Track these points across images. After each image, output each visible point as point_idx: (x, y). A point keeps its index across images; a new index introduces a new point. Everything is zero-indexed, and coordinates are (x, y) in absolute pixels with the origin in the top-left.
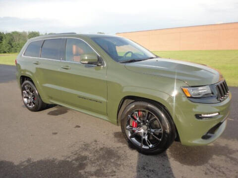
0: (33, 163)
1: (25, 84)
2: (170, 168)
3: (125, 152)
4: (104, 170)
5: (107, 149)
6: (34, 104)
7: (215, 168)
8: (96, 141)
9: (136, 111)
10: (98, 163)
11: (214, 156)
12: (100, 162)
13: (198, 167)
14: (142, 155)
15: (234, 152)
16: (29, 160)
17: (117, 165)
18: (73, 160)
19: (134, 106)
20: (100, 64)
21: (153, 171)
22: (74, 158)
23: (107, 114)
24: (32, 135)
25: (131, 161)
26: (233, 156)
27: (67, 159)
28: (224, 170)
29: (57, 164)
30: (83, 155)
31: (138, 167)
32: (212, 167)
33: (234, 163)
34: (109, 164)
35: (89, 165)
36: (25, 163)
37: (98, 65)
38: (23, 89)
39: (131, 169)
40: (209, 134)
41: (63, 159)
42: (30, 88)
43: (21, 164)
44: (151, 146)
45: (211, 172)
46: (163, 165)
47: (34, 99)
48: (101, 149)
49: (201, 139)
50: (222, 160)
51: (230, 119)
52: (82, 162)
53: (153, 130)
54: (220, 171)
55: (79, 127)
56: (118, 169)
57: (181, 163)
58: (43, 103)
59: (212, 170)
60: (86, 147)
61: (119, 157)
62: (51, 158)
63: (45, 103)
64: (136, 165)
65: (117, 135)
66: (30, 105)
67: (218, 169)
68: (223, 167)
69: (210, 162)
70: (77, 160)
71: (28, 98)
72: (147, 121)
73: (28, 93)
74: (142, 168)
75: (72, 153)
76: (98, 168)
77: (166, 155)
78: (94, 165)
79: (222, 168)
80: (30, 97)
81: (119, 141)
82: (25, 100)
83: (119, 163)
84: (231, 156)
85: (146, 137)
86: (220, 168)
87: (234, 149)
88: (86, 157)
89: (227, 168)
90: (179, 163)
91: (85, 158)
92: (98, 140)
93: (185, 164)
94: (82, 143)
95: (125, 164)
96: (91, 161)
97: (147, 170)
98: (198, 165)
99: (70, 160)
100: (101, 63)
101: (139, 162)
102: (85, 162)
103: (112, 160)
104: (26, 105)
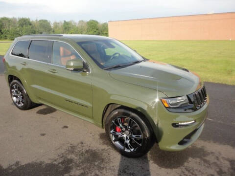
0: (21, 166)
1: (14, 84)
2: (148, 171)
3: (109, 154)
4: (88, 173)
5: (92, 151)
6: (23, 103)
7: (189, 171)
8: (82, 143)
9: (119, 117)
10: (82, 166)
11: (190, 159)
12: (85, 165)
13: (174, 170)
14: (124, 158)
15: (208, 154)
16: (17, 163)
17: (100, 168)
18: (59, 163)
19: (117, 113)
20: (85, 70)
21: (132, 174)
22: (60, 161)
23: (92, 118)
24: (20, 137)
25: (114, 164)
26: (207, 158)
27: (54, 163)
28: (196, 173)
29: (44, 167)
30: (69, 157)
31: (120, 171)
32: (187, 170)
33: (206, 165)
34: (93, 167)
35: (74, 169)
36: (14, 166)
37: (84, 71)
38: (12, 88)
39: (113, 172)
40: (185, 140)
41: (49, 162)
42: (19, 88)
43: (9, 168)
44: (132, 150)
45: (184, 175)
46: (143, 168)
47: (22, 98)
48: (87, 151)
49: (178, 145)
50: (196, 162)
51: (210, 119)
52: (67, 165)
53: (134, 136)
54: (193, 174)
55: (67, 127)
56: (101, 173)
57: (159, 166)
58: (32, 103)
59: (187, 173)
60: (72, 149)
61: (103, 160)
62: (38, 161)
63: (34, 103)
64: (118, 168)
65: (102, 136)
66: (19, 104)
67: (192, 171)
68: (197, 170)
69: (186, 164)
70: (63, 163)
71: (17, 97)
72: (129, 127)
73: (16, 92)
74: (123, 171)
75: (59, 156)
76: (82, 171)
77: (146, 158)
78: (78, 168)
79: (195, 171)
80: (18, 96)
81: (104, 143)
82: (15, 99)
83: (102, 166)
84: (205, 158)
85: (128, 142)
86: (193, 171)
87: (209, 151)
88: (72, 159)
89: (200, 171)
90: (157, 166)
91: (71, 161)
92: (84, 142)
93: (162, 167)
94: (69, 145)
95: (108, 168)
96: (76, 164)
97: (128, 174)
98: (174, 167)
99: (56, 163)
100: (87, 69)
101: (121, 165)
102: (71, 165)
103: (96, 163)
104: (15, 103)
